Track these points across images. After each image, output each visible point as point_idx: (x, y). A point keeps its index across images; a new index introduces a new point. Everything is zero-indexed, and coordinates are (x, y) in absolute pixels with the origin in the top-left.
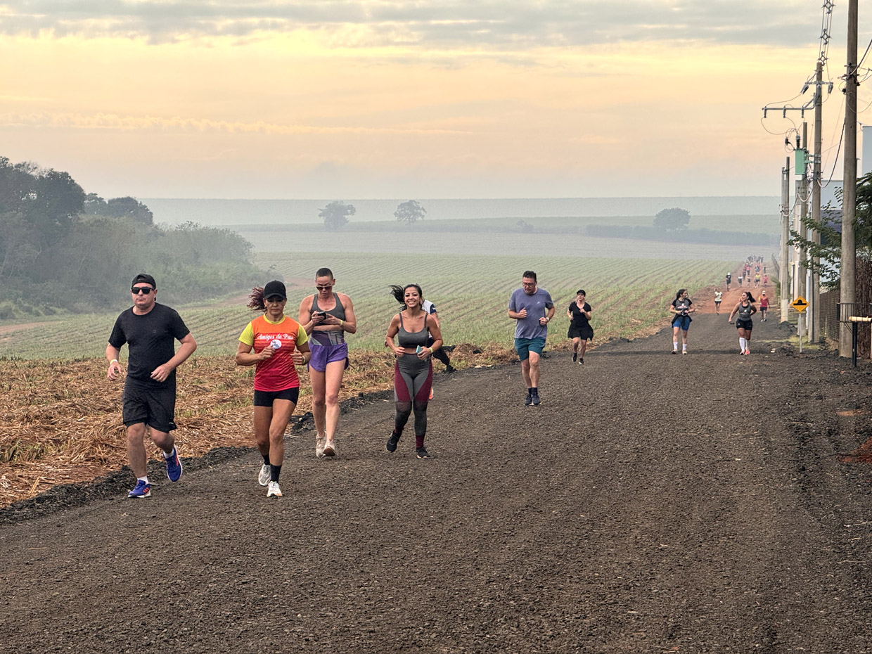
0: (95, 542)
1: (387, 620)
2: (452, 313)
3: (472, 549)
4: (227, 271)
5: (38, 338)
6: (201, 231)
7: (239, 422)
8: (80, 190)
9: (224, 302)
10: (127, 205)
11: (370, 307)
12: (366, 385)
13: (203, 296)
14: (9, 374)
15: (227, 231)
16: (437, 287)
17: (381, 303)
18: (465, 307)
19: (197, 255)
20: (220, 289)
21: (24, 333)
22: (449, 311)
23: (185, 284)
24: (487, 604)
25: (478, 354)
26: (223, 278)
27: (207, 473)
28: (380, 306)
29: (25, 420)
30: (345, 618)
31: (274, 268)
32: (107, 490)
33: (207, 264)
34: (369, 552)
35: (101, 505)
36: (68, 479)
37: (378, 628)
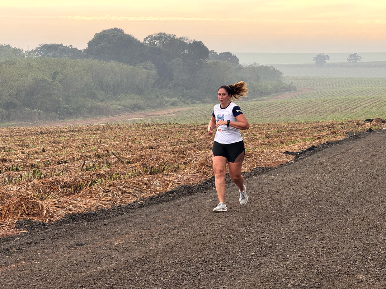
0: (194, 214)
1: (332, 259)
2: (373, 104)
3: (377, 221)
4: (272, 85)
5: (188, 114)
6: (260, 67)
7: (269, 154)
8: (206, 49)
9: (270, 98)
10: (228, 55)
11: (335, 101)
12: (331, 137)
13: (260, 96)
14: (170, 131)
15: (272, 67)
16: (366, 92)
17: (340, 99)
18: (379, 101)
19: (258, 78)
20: (268, 93)
21: (182, 112)
22: (372, 103)
23: (253, 91)
24: (383, 252)
25: (384, 123)
26: (269, 88)
27: (252, 180)
28: (340, 101)
29: (172, 152)
30: (311, 258)
31: (292, 84)
32: (203, 188)
33: (262, 82)
34: (325, 222)
35: (200, 195)
36: (188, 181)
37: (327, 264)
